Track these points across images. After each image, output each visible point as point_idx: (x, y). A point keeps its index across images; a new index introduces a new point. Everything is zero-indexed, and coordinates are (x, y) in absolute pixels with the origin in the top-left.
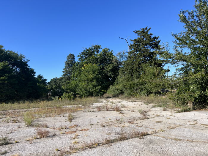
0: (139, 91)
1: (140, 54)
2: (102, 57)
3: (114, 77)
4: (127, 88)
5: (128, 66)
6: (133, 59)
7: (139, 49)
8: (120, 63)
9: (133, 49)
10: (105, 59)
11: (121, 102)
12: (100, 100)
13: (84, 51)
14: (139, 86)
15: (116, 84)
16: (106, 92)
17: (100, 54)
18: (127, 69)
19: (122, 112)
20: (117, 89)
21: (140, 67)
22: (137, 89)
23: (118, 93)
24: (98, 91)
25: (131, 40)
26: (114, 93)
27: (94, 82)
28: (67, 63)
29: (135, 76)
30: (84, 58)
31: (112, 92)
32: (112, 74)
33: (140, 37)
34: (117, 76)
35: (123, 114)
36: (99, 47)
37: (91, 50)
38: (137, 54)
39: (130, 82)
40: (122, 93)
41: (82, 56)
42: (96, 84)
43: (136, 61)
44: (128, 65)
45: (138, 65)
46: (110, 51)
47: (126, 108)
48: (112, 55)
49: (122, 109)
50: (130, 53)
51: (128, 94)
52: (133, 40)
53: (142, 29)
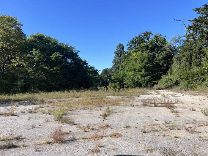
0: (200, 82)
1: (201, 36)
2: (153, 44)
3: (167, 66)
4: (183, 79)
5: (185, 52)
6: (191, 43)
7: (200, 30)
8: (175, 50)
9: (191, 32)
10: (157, 46)
11: (175, 96)
12: (149, 91)
13: (133, 39)
14: (200, 75)
15: (169, 74)
16: (157, 83)
17: (150, 41)
18: (184, 56)
19: (175, 109)
20: (171, 80)
21: (202, 52)
22: (197, 80)
23: (172, 84)
24: (147, 82)
25: (190, 21)
26: (166, 84)
27: (143, 72)
28: (116, 54)
29: (194, 63)
30: (133, 47)
31: (165, 82)
32: (165, 63)
33: (201, 15)
34: (170, 64)
35: (177, 112)
36: (150, 33)
37: (140, 37)
38: (197, 37)
39: (188, 71)
40: (177, 84)
41: (131, 45)
42: (145, 73)
43: (196, 45)
44: (185, 50)
45: (199, 50)
46: (163, 37)
47: (181, 104)
48: (165, 41)
49: (176, 105)
50: (188, 37)
51: (184, 85)
52: (192, 21)
53: (204, 5)
